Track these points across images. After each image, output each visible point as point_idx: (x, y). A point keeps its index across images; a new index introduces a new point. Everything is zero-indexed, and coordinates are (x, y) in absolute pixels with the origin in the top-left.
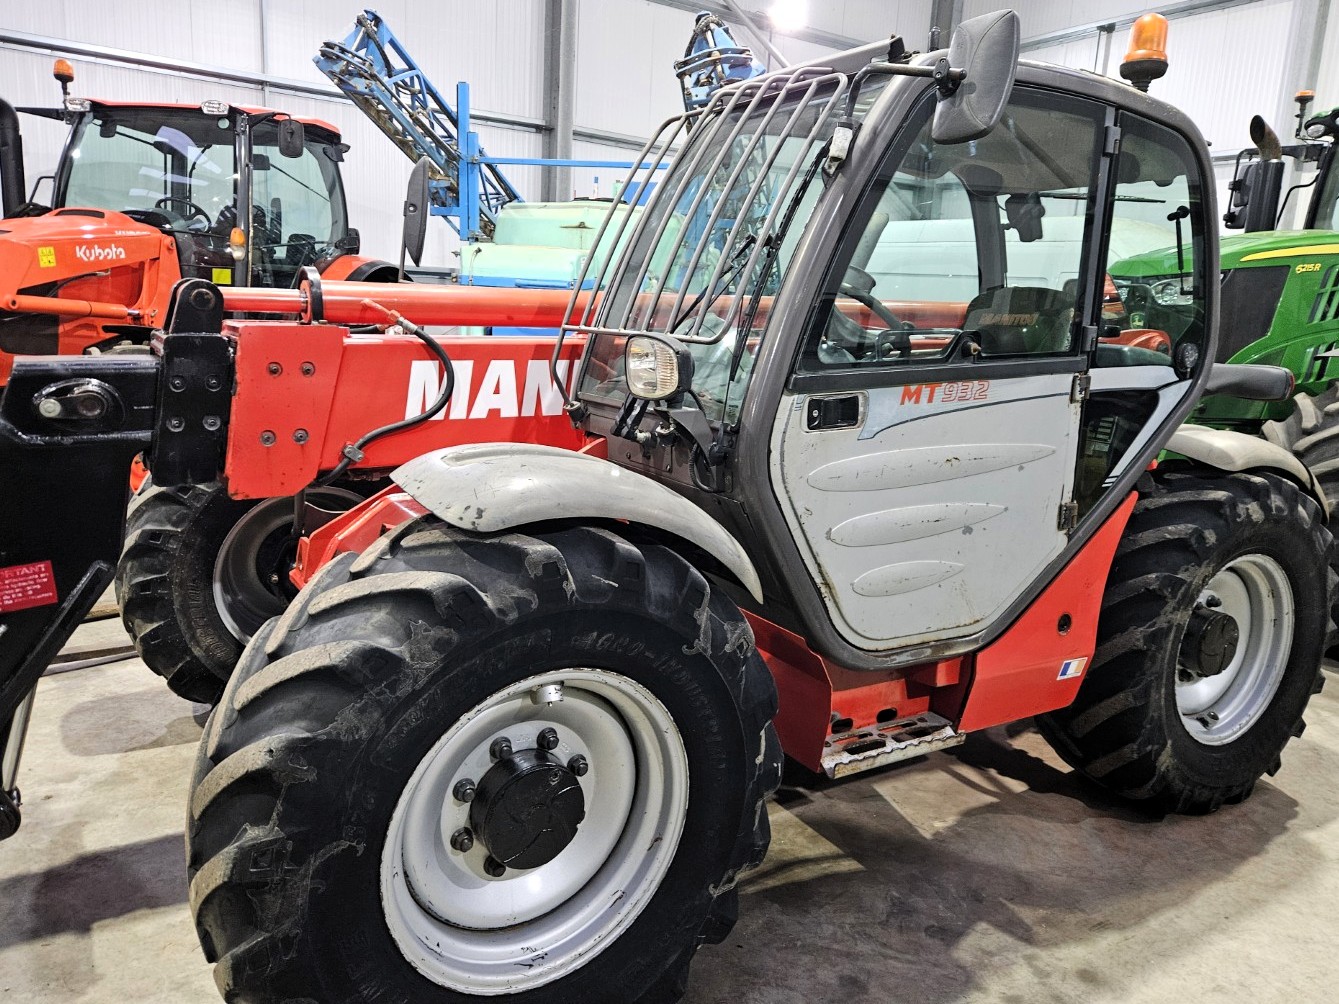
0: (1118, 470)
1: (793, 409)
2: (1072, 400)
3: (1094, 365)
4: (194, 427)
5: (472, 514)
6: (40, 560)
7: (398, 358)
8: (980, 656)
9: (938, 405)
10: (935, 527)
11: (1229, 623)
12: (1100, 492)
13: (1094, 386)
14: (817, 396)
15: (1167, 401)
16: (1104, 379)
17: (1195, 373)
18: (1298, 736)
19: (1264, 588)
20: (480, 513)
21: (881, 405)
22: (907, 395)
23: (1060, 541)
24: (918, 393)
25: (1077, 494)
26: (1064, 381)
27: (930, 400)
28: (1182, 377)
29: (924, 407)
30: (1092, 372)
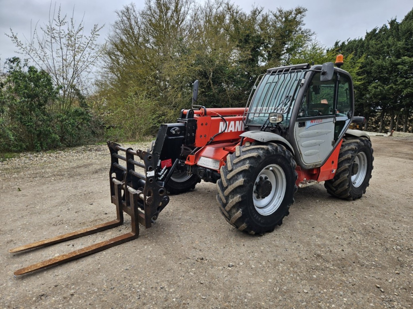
0: (340, 135)
1: (297, 124)
2: (333, 123)
3: (336, 117)
4: (191, 135)
5: (262, 140)
6: (170, 159)
7: (218, 122)
8: (321, 167)
9: (315, 123)
10: (315, 145)
11: (357, 165)
12: (337, 139)
13: (337, 120)
14: (300, 122)
15: (347, 122)
16: (338, 119)
17: (351, 118)
18: (368, 186)
19: (362, 158)
20: (263, 139)
21: (308, 123)
22: (311, 122)
23: (332, 148)
24: (313, 121)
25: (334, 139)
26: (332, 119)
27: (314, 122)
28: (349, 118)
29: (314, 124)
30: (336, 118)
